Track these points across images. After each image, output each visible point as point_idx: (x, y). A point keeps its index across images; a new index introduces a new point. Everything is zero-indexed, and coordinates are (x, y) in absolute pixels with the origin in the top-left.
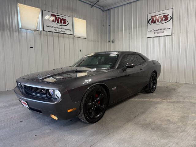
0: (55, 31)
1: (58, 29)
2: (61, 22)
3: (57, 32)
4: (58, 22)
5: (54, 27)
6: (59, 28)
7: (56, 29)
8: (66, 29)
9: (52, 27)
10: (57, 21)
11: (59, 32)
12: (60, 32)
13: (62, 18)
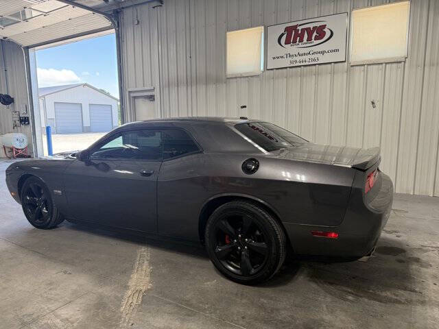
0: (292, 65)
1: (298, 58)
2: (309, 39)
3: (298, 64)
4: (301, 40)
5: (290, 56)
6: (304, 54)
7: (295, 58)
8: (323, 53)
9: (285, 56)
10: (298, 38)
11: (302, 64)
12: (304, 64)
13: (311, 26)
